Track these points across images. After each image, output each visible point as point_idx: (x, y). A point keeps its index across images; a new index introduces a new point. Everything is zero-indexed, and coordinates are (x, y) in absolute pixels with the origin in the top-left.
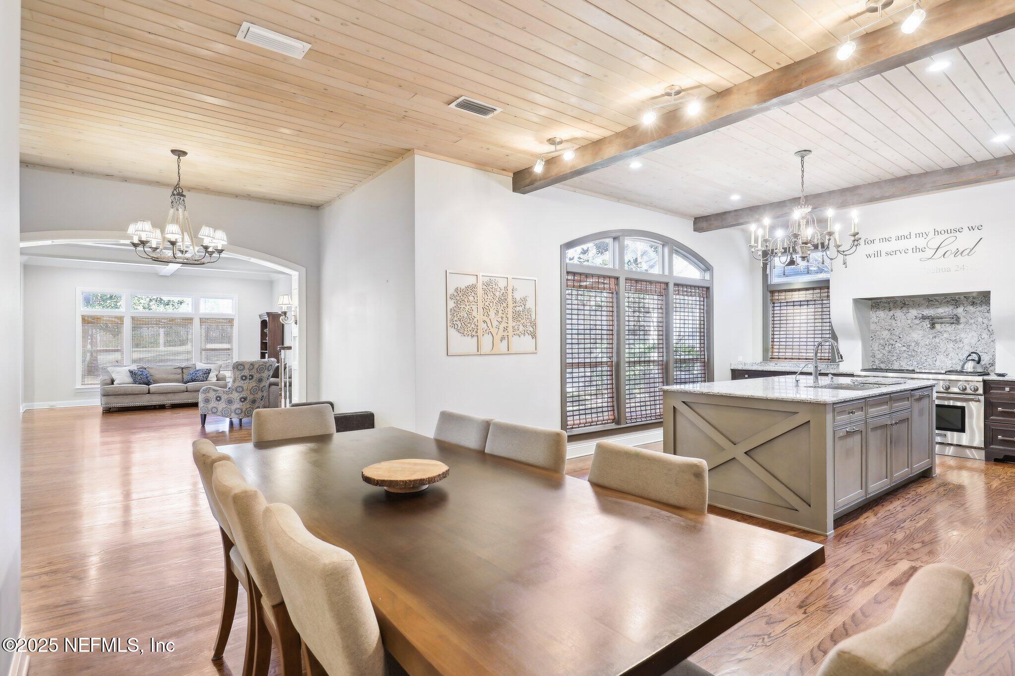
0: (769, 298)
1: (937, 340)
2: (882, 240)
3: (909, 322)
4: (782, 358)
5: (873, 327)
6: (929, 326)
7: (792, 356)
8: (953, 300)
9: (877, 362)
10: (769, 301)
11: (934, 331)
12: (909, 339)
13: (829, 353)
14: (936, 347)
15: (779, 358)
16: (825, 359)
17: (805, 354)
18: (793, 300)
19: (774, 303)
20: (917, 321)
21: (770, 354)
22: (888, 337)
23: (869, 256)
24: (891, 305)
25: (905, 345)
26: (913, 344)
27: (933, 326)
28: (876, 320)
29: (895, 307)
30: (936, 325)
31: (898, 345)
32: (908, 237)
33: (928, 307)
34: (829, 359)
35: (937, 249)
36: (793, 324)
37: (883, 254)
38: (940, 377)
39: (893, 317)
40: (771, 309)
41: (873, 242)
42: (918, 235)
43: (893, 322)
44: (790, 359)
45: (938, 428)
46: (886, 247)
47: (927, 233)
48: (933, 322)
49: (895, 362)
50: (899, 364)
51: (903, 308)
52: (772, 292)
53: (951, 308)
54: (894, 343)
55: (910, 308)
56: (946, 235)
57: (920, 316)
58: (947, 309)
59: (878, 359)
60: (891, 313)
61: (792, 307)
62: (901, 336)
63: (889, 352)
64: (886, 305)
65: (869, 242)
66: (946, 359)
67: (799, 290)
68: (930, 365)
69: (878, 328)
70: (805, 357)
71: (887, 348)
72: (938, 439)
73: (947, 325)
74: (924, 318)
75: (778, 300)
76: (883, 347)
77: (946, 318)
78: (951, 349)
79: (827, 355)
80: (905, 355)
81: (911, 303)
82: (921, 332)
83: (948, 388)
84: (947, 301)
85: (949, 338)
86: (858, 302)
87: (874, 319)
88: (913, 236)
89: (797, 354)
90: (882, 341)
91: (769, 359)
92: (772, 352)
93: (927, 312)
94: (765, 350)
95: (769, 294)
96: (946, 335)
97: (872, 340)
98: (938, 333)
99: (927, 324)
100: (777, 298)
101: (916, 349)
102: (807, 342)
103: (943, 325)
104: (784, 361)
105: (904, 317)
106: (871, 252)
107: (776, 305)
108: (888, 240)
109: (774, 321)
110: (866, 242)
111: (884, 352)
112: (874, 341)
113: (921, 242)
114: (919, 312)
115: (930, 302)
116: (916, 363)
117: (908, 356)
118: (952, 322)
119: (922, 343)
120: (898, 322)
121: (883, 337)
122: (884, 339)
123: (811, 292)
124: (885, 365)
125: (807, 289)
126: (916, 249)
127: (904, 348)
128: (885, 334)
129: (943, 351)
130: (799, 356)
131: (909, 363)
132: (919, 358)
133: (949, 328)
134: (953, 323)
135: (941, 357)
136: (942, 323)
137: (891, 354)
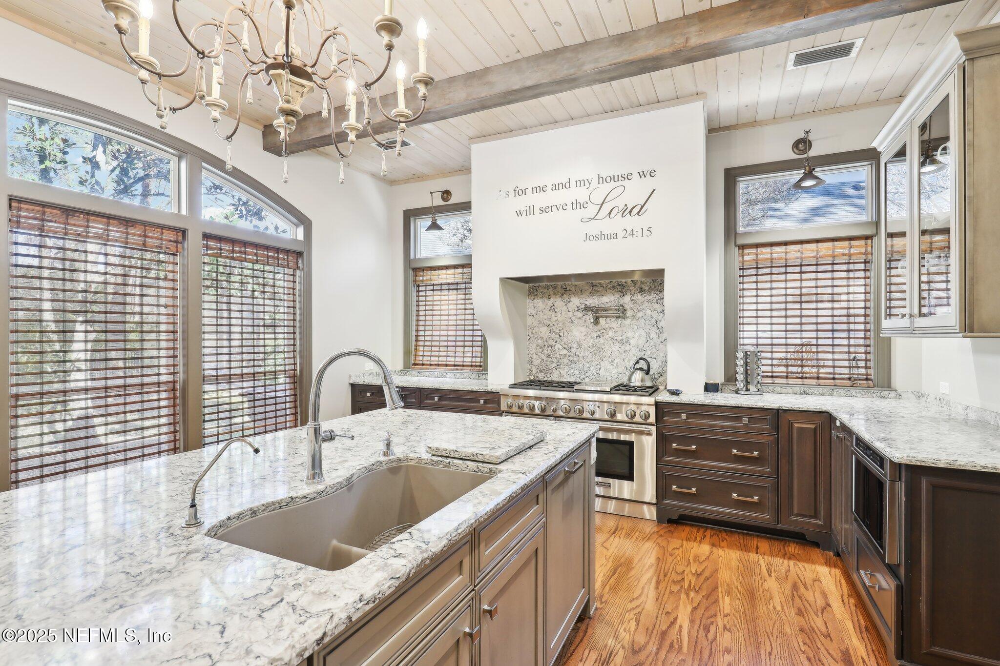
0: (411, 278)
1: (602, 340)
2: (535, 189)
3: (570, 314)
4: (427, 365)
5: (530, 321)
6: (592, 320)
7: (439, 361)
8: (620, 285)
9: (535, 371)
10: (411, 283)
11: (599, 327)
12: (570, 338)
13: (481, 357)
14: (600, 350)
15: (423, 365)
16: (476, 366)
17: (453, 359)
18: (440, 282)
19: (418, 286)
20: (579, 314)
21: (413, 358)
22: (547, 335)
23: (519, 213)
24: (551, 291)
25: (566, 346)
26: (575, 346)
27: (596, 322)
28: (534, 312)
29: (555, 294)
30: (600, 319)
31: (558, 346)
32: (567, 186)
33: (591, 294)
34: (480, 366)
35: (603, 203)
36: (433, 315)
37: (537, 211)
38: (605, 397)
39: (553, 308)
40: (415, 294)
41: (524, 191)
42: (580, 183)
43: (553, 314)
44: (436, 365)
45: (598, 474)
46: (540, 200)
47: (590, 181)
48: (597, 314)
49: (555, 371)
50: (558, 373)
51: (564, 296)
52: (415, 270)
53: (617, 295)
54: (553, 343)
55: (572, 296)
56: (613, 184)
57: (583, 306)
58: (612, 298)
59: (535, 366)
60: (550, 303)
61: (439, 293)
62: (562, 335)
63: (548, 356)
64: (545, 291)
65: (520, 192)
66: (611, 367)
67: (447, 267)
68: (593, 375)
69: (536, 323)
70: (453, 363)
71: (545, 351)
72: (599, 490)
73: (613, 320)
74: (587, 309)
75: (422, 281)
76: (541, 350)
77: (611, 310)
78: (616, 353)
79: (478, 360)
80: (566, 361)
81: (573, 289)
82: (583, 329)
83: (613, 415)
84: (613, 287)
85: (615, 338)
86: (507, 282)
87: (532, 311)
88: (573, 184)
89: (444, 359)
90: (540, 341)
91: (411, 365)
92: (416, 356)
93: (591, 302)
94: (407, 353)
95: (411, 272)
96: (611, 334)
97: (529, 339)
98: (603, 331)
99: (590, 317)
100: (421, 278)
101: (578, 353)
102: (455, 341)
103: (608, 319)
104: (428, 369)
105: (565, 308)
106: (522, 208)
107: (421, 289)
108: (542, 189)
109: (418, 311)
110: (517, 192)
111: (543, 356)
112: (531, 340)
113: (581, 195)
114: (581, 301)
115: (594, 288)
116: (577, 372)
117: (570, 363)
118: (618, 315)
119: (585, 345)
120: (559, 315)
121: (541, 335)
122: (542, 338)
123: (460, 270)
124: (543, 375)
125: (455, 267)
126: (578, 205)
127: (565, 352)
128: (544, 330)
129: (608, 355)
130: (446, 361)
131: (570, 373)
132: (581, 365)
133: (615, 324)
134: (619, 317)
135: (606, 364)
136: (606, 317)
137: (550, 359)
